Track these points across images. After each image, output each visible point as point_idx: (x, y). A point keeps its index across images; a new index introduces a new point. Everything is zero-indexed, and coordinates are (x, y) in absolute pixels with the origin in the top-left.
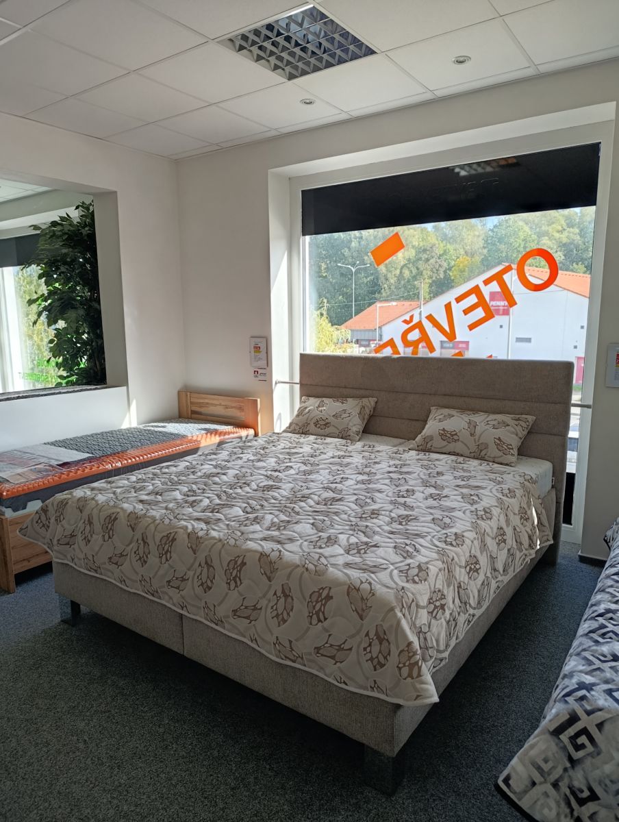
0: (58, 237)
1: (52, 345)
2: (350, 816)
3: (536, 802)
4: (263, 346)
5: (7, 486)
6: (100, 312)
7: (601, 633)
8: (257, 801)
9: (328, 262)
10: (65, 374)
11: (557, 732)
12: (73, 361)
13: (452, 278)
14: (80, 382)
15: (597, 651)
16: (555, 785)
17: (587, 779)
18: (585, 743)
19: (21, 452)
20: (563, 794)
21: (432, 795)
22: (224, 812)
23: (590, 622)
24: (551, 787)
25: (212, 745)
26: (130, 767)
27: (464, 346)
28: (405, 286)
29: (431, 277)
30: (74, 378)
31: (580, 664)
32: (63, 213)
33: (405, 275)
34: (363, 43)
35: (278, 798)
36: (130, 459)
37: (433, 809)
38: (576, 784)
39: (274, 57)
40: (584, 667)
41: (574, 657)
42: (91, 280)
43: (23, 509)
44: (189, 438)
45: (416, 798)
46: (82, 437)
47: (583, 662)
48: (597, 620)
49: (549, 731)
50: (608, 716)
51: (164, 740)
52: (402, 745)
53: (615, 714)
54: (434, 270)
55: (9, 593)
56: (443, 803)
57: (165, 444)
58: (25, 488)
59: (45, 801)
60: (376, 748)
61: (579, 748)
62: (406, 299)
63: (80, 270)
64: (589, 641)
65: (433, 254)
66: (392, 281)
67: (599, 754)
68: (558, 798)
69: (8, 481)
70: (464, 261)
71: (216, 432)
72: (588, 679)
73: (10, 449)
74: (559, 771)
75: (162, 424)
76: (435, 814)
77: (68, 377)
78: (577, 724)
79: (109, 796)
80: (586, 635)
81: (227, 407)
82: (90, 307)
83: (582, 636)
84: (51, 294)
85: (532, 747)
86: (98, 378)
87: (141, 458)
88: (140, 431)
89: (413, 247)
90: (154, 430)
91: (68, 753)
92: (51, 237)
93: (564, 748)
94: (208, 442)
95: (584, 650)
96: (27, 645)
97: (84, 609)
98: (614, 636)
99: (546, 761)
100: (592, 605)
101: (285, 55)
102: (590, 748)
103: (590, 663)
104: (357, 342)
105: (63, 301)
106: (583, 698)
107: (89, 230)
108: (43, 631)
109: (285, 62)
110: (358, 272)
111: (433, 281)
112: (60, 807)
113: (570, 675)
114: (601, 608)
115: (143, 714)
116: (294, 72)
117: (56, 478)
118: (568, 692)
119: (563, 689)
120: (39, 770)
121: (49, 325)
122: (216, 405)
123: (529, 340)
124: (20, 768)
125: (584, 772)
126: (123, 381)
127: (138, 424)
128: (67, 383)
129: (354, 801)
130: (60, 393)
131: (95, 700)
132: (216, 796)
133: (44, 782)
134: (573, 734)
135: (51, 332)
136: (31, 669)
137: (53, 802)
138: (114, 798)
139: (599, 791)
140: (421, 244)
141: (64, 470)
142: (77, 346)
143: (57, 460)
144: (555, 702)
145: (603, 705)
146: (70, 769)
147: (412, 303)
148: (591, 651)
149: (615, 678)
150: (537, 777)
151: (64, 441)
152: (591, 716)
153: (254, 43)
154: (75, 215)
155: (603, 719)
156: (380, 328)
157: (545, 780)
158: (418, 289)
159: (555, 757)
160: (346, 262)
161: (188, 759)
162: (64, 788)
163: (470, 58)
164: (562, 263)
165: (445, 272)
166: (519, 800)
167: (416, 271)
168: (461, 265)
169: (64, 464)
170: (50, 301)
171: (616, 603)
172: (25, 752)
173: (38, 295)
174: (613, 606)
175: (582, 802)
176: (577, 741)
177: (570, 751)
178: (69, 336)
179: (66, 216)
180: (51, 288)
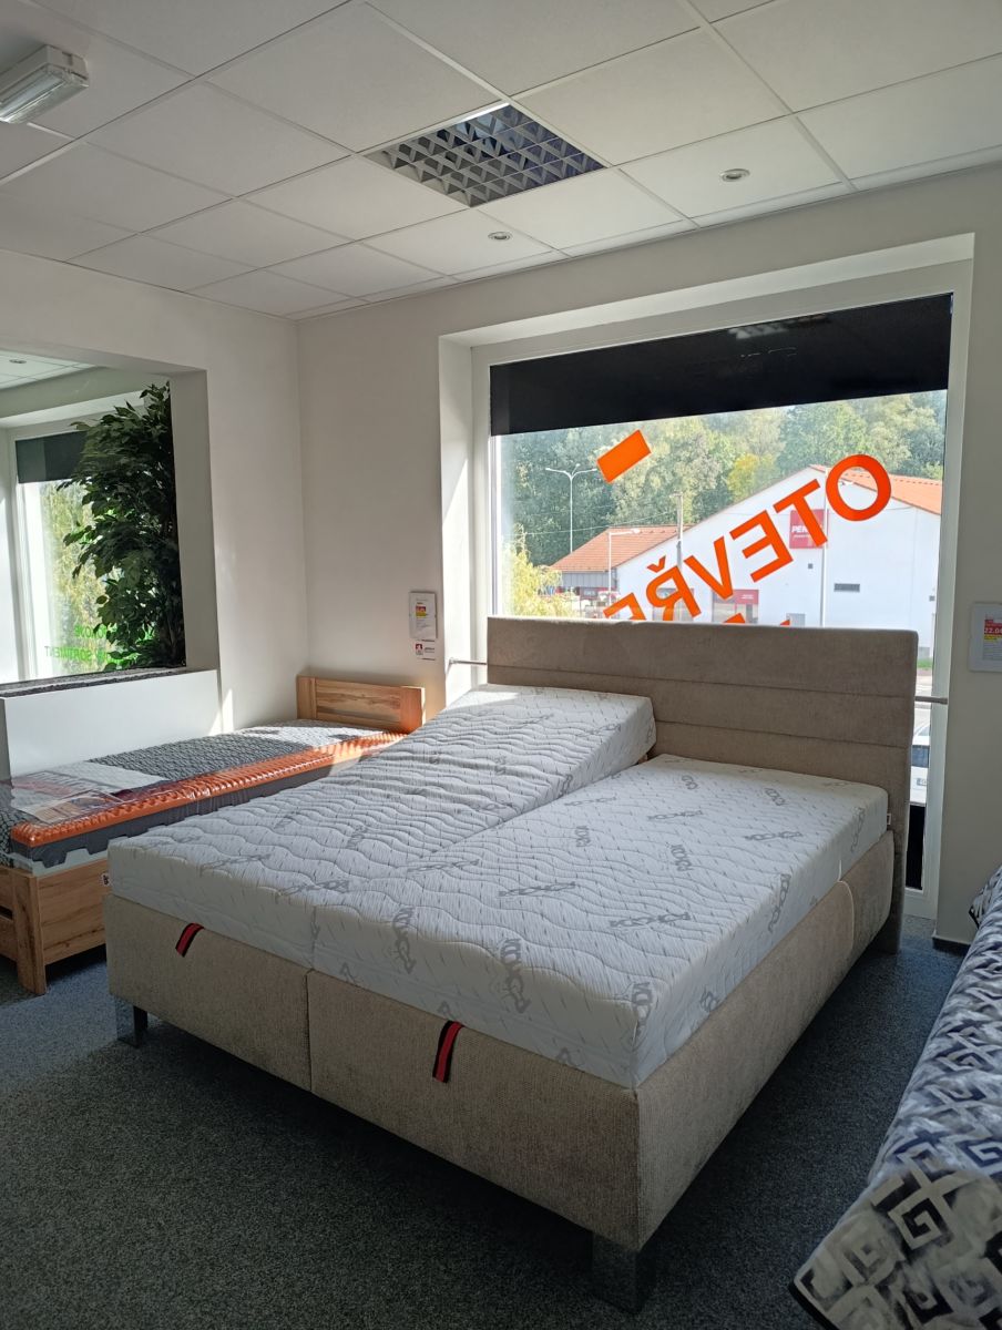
0: (114, 440)
1: (102, 606)
3: (851, 1314)
4: (429, 605)
5: (36, 827)
6: (177, 555)
7: (954, 1058)
9: (531, 465)
10: (120, 650)
11: (884, 1207)
12: (133, 630)
13: (730, 488)
14: (143, 662)
15: (947, 1083)
16: (883, 1288)
17: (931, 1280)
18: (928, 1224)
19: (54, 774)
20: (894, 1302)
23: (939, 1040)
24: (875, 1291)
25: (356, 1233)
26: (230, 1265)
27: (750, 597)
28: (654, 503)
29: (695, 487)
30: (134, 657)
31: (921, 1104)
32: (119, 401)
33: (653, 485)
34: (584, 154)
35: (458, 1315)
36: (224, 784)
38: (915, 1287)
39: (449, 175)
40: (928, 1109)
41: (913, 1093)
42: (165, 506)
43: (60, 863)
44: (316, 750)
45: (674, 1317)
46: (148, 751)
47: (927, 1101)
48: (950, 1037)
49: (872, 1205)
50: (962, 1182)
51: (280, 1226)
52: (651, 1234)
53: (972, 1180)
54: (701, 476)
55: (36, 995)
57: (277, 760)
58: (64, 830)
60: (611, 1237)
61: (918, 1231)
62: (655, 523)
63: (148, 490)
64: (937, 1068)
65: (699, 451)
66: (633, 494)
67: (949, 1240)
68: (886, 1308)
69: (37, 819)
70: (748, 461)
71: (356, 741)
72: (933, 1126)
73: (37, 769)
74: (887, 1268)
75: (273, 729)
77: (125, 654)
78: (915, 1194)
79: (198, 1310)
80: (933, 1060)
81: (373, 701)
82: (162, 546)
83: (926, 1061)
84: (101, 526)
85: (847, 1229)
86: (173, 656)
87: (241, 782)
88: (238, 740)
89: (666, 439)
90: (259, 738)
91: (134, 1244)
92: (104, 439)
93: (896, 1232)
94: (346, 756)
95: (929, 1083)
96: (67, 1076)
97: (152, 1020)
98: (975, 1062)
99: (867, 1250)
100: (945, 1015)
101: (465, 172)
102: (935, 1232)
103: (937, 1102)
104: (577, 591)
105: (120, 537)
106: (924, 1155)
107: (162, 429)
108: (91, 1055)
109: (466, 181)
110: (577, 480)
111: (700, 494)
113: (907, 1121)
114: (957, 1019)
115: (248, 1185)
116: (479, 195)
117: (111, 815)
118: (903, 1146)
119: (895, 1142)
120: (89, 1270)
121: (98, 574)
122: (356, 698)
123: (855, 588)
124: (61, 1266)
125: (927, 1268)
126: (212, 662)
127: (235, 729)
128: (123, 664)
129: (578, 1321)
130: (115, 681)
131: (173, 1162)
132: (362, 1312)
133: (98, 1288)
134: (908, 1209)
135: (101, 587)
136: (73, 1114)
137: (112, 1319)
138: (206, 1313)
139: (950, 1298)
140: (679, 435)
141: (123, 802)
142: (140, 606)
143: (110, 786)
144: (883, 1161)
145: (955, 1165)
146: (137, 1268)
147: (665, 529)
148: (940, 1084)
149: (974, 1125)
150: (854, 1276)
151: (120, 757)
152: (937, 1182)
153: (419, 156)
154: (140, 404)
155: (954, 1187)
156: (614, 569)
157: (867, 1280)
158: (674, 506)
159: (881, 1245)
160: (560, 465)
161: (318, 1255)
162: (129, 1297)
163: (748, 172)
164: (906, 463)
165: (718, 478)
166: (827, 1309)
167: (672, 478)
168: (744, 468)
169: (123, 793)
170: (100, 537)
171: (981, 1010)
172: (67, 1241)
173: (81, 529)
174: (977, 1016)
175: (925, 1316)
176: (916, 1220)
177: (905, 1236)
178: (129, 592)
179: (126, 407)
180: (101, 517)
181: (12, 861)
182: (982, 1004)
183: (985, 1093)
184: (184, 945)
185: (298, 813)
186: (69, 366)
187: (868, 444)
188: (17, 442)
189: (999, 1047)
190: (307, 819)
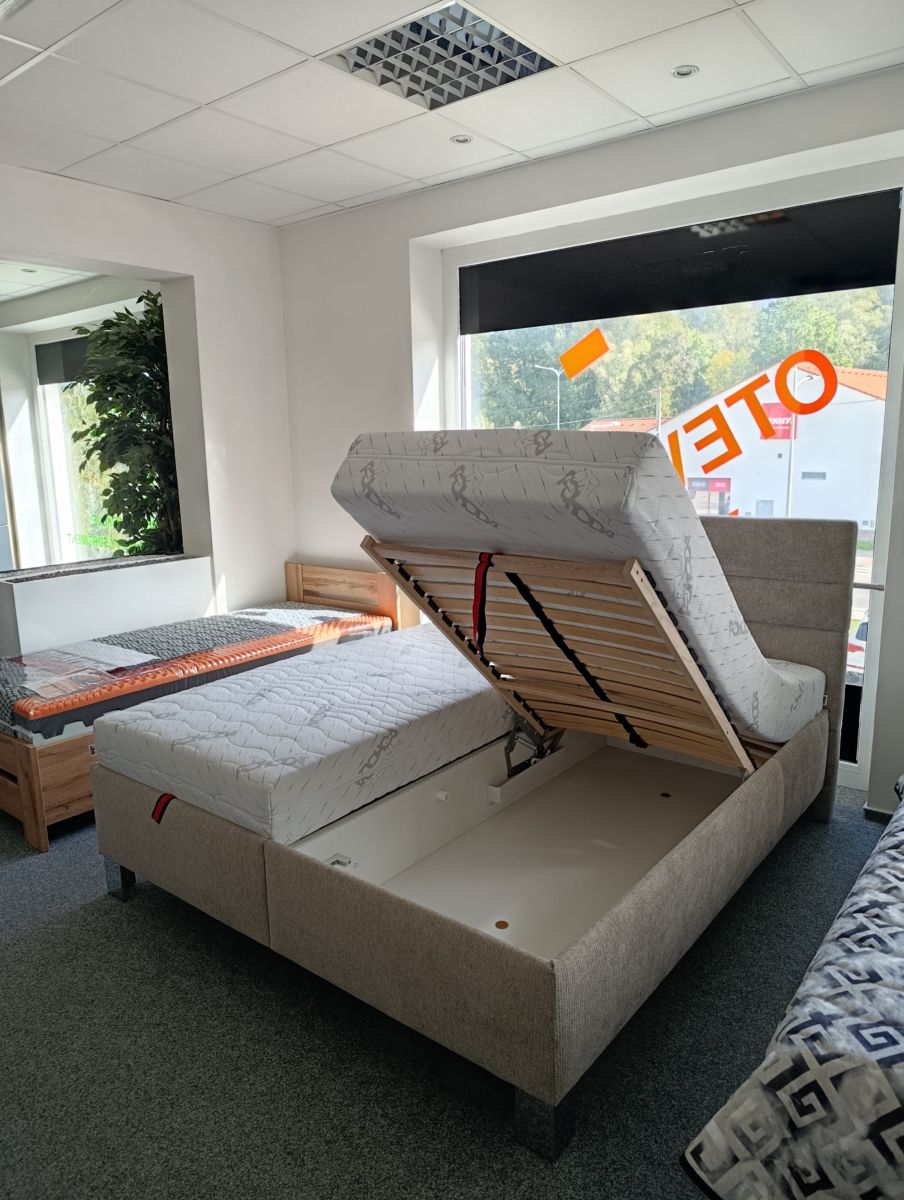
0: (113, 343)
1: (108, 498)
2: (492, 1187)
3: (736, 1186)
5: (36, 702)
6: (172, 449)
7: (856, 939)
8: (360, 1161)
9: (521, 362)
10: (126, 538)
11: (774, 1086)
12: (137, 520)
13: (707, 383)
14: (147, 549)
15: (847, 965)
16: (768, 1163)
17: (815, 1157)
18: (814, 1104)
19: (59, 652)
20: (779, 1178)
21: (614, 1162)
22: (313, 1175)
23: (844, 920)
24: (761, 1165)
25: (304, 1078)
26: (188, 1105)
27: (723, 485)
28: (636, 398)
29: (674, 383)
30: (139, 543)
31: (820, 985)
32: (119, 307)
33: (635, 381)
34: (535, 54)
35: (390, 1157)
36: (211, 662)
37: (612, 1183)
38: (800, 1162)
39: (408, 77)
40: (825, 990)
41: (815, 973)
42: (160, 405)
43: (58, 734)
44: (298, 631)
45: (589, 1165)
46: (146, 631)
47: (825, 982)
48: (855, 918)
49: (762, 1084)
50: (848, 1065)
51: (237, 1069)
52: (567, 1090)
53: (859, 1064)
54: (680, 372)
55: (40, 852)
56: (628, 1175)
57: (262, 640)
58: (61, 704)
59: (69, 1149)
60: (530, 1092)
61: (805, 1110)
62: (636, 416)
63: (145, 389)
64: (838, 949)
65: (678, 348)
66: (616, 390)
67: (833, 1121)
68: (772, 1182)
69: (37, 694)
70: (724, 357)
71: (336, 622)
72: (828, 1008)
73: (45, 648)
74: (774, 1143)
75: (261, 610)
76: (613, 1190)
77: (131, 542)
78: (803, 1075)
79: (156, 1146)
80: (837, 939)
81: (353, 586)
82: (160, 442)
83: (831, 941)
84: (105, 423)
85: (736, 1106)
86: (172, 544)
87: (227, 661)
88: (227, 621)
89: (647, 337)
90: (249, 619)
91: (105, 1083)
92: (104, 342)
93: (782, 1111)
94: (326, 637)
95: (829, 963)
96: (60, 926)
97: (139, 878)
98: (876, 943)
99: (754, 1127)
100: (854, 894)
101: (421, 74)
102: (821, 1112)
103: (834, 983)
105: (120, 435)
106: (815, 1037)
107: (157, 332)
108: (83, 908)
109: (423, 84)
111: (678, 389)
112: (88, 1159)
113: (804, 1001)
114: (864, 900)
115: (212, 1030)
116: (438, 98)
117: (105, 691)
118: (795, 1028)
119: (790, 1021)
120: (62, 1106)
121: (103, 468)
122: (338, 583)
123: (822, 476)
124: (39, 1102)
125: (812, 1145)
126: (206, 550)
127: (229, 611)
128: (130, 551)
129: (500, 1166)
130: (116, 567)
131: (146, 1008)
132: (304, 1152)
133: (69, 1122)
134: (796, 1090)
135: (106, 481)
136: (62, 962)
137: (79, 1152)
138: (162, 1148)
139: (832, 1175)
140: (660, 333)
141: (117, 679)
142: (142, 498)
143: (108, 664)
144: (777, 1040)
145: (845, 1049)
146: (105, 1106)
147: (645, 422)
148: (839, 965)
149: (867, 1009)
150: (741, 1151)
151: (120, 636)
152: (825, 1065)
153: (375, 59)
154: (138, 309)
155: (841, 1071)
157: (753, 1155)
158: (654, 400)
159: (768, 1122)
160: (548, 362)
161: (268, 1097)
162: (95, 1132)
163: (698, 68)
164: (873, 358)
165: (696, 374)
166: (713, 1182)
167: (652, 374)
168: (720, 363)
169: (118, 671)
170: (104, 435)
171: (888, 891)
172: (46, 1078)
173: (87, 427)
174: (883, 898)
175: (808, 1189)
176: (803, 1100)
177: (791, 1114)
178: (131, 484)
179: (125, 312)
180: (105, 416)
181: (15, 732)
182: (889, 886)
183: (882, 976)
184: (158, 813)
185: (270, 691)
186: (76, 275)
187: (836, 340)
188: (36, 347)
189: (901, 929)
190: (277, 697)
